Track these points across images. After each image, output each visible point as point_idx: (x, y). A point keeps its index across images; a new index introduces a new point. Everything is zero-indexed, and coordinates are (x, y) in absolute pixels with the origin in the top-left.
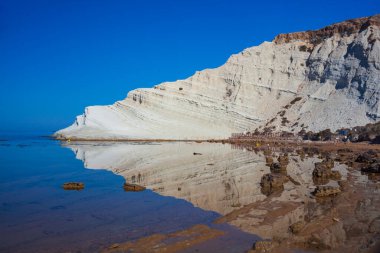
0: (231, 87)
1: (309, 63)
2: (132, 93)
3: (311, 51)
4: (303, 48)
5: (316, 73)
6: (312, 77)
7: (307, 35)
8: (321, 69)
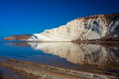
0: (68, 30)
1: (85, 25)
2: (45, 31)
3: (85, 22)
4: (83, 21)
5: (87, 27)
6: (86, 28)
7: (84, 18)
8: (88, 26)
